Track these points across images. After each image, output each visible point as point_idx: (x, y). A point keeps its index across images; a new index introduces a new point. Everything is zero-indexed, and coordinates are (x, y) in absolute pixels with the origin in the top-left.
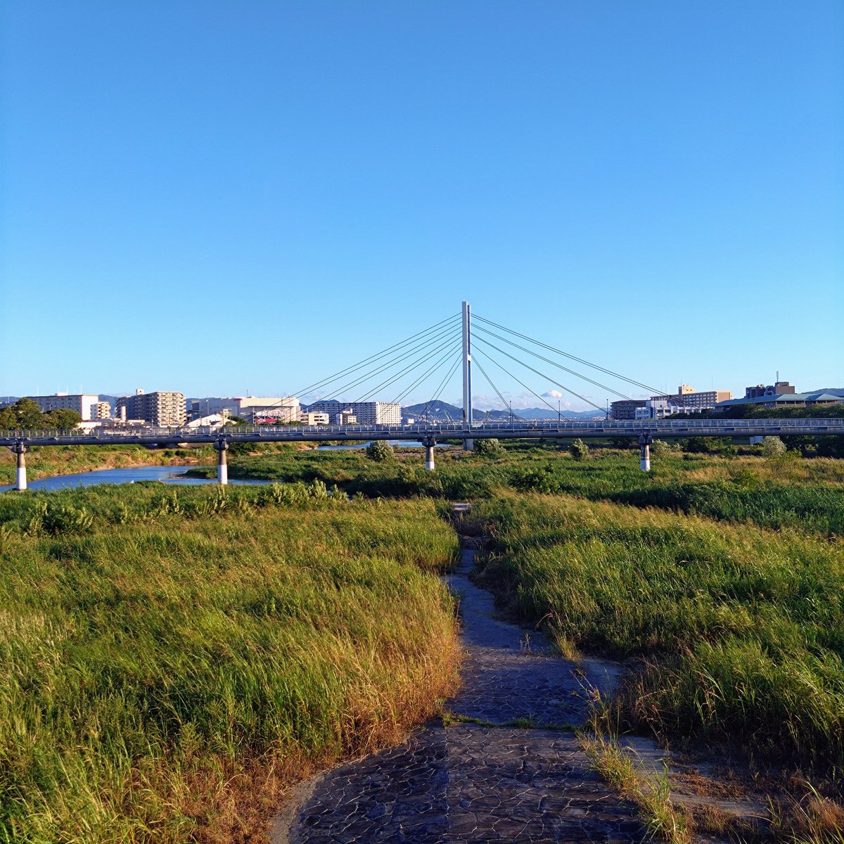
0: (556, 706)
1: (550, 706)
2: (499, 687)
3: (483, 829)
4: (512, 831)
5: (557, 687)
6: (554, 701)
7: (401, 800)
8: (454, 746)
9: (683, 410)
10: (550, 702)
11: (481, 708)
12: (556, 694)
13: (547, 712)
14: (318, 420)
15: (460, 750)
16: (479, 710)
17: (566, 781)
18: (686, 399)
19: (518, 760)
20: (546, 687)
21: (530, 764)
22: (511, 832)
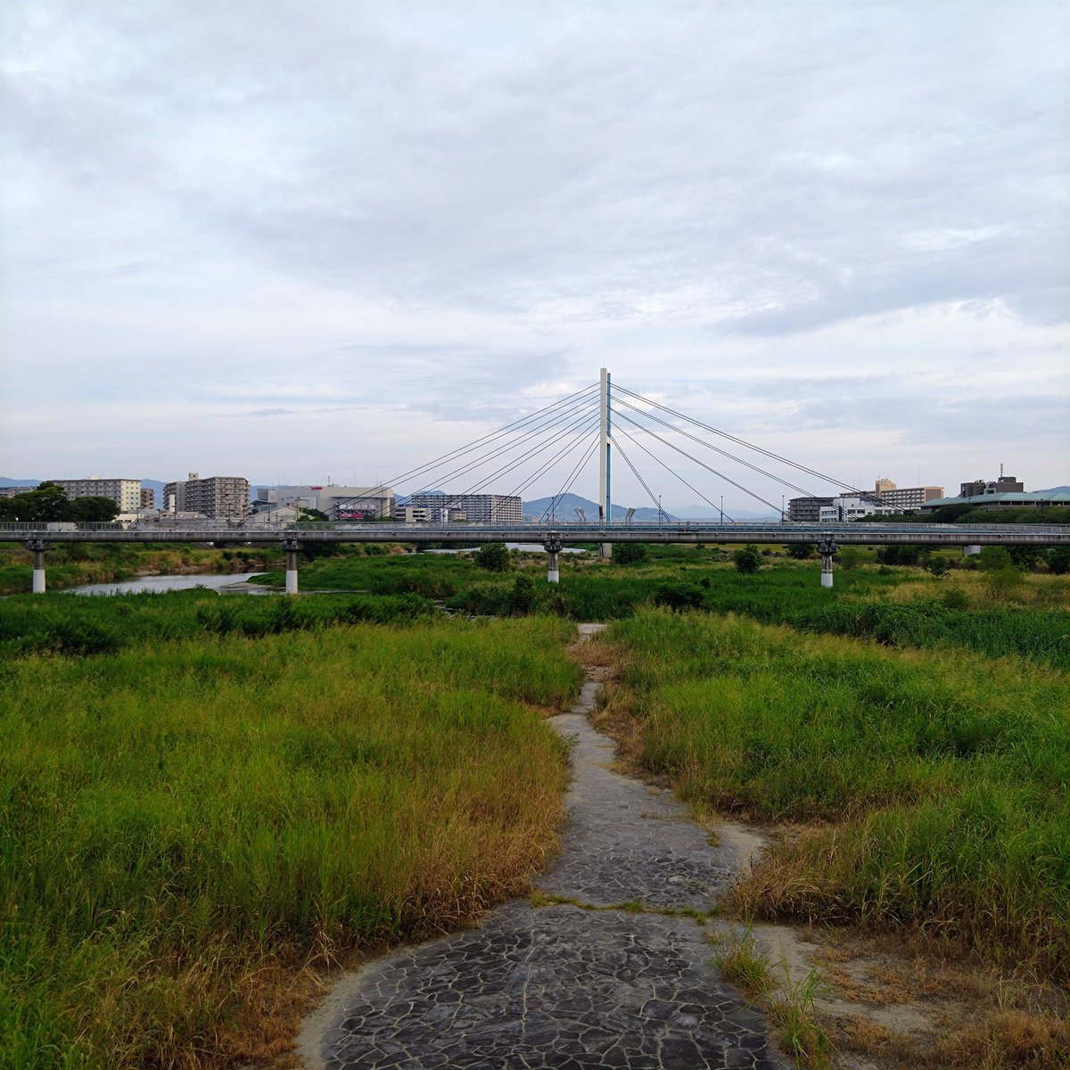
0: (677, 884)
1: (670, 884)
2: (608, 859)
3: (566, 1040)
4: (603, 1043)
5: (681, 860)
6: (675, 879)
7: (466, 1001)
8: (542, 932)
9: (881, 511)
10: (671, 880)
11: (582, 885)
12: (679, 869)
13: (666, 892)
14: (417, 516)
15: (548, 939)
16: (579, 888)
17: (679, 981)
18: (885, 496)
19: (621, 953)
20: (668, 860)
21: (634, 957)
22: (601, 1044)
